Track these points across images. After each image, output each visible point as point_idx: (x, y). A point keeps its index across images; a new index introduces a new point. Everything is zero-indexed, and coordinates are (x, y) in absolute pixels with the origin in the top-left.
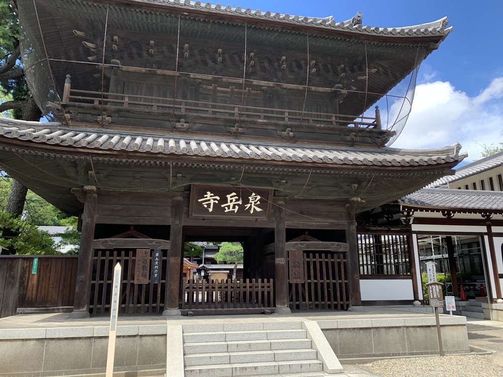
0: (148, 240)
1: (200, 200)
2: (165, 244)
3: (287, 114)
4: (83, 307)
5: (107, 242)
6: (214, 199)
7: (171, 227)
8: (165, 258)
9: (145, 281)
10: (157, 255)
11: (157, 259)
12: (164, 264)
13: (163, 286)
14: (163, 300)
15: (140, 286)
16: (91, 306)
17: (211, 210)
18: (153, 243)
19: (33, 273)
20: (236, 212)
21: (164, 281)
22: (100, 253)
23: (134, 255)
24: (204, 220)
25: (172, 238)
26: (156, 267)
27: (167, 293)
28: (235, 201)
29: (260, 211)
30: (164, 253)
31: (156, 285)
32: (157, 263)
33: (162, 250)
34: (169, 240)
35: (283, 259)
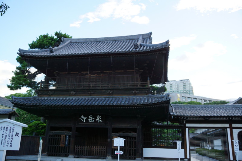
1: (80, 118)
3: (110, 85)
5: (53, 132)
6: (85, 118)
7: (72, 128)
8: (69, 138)
9: (63, 146)
13: (69, 147)
16: (48, 153)
17: (84, 122)
18: (66, 133)
20: (93, 122)
22: (51, 136)
23: (61, 137)
24: (82, 125)
26: (67, 141)
27: (70, 150)
28: (92, 118)
29: (102, 122)
33: (69, 135)
34: (71, 132)
35: (110, 139)
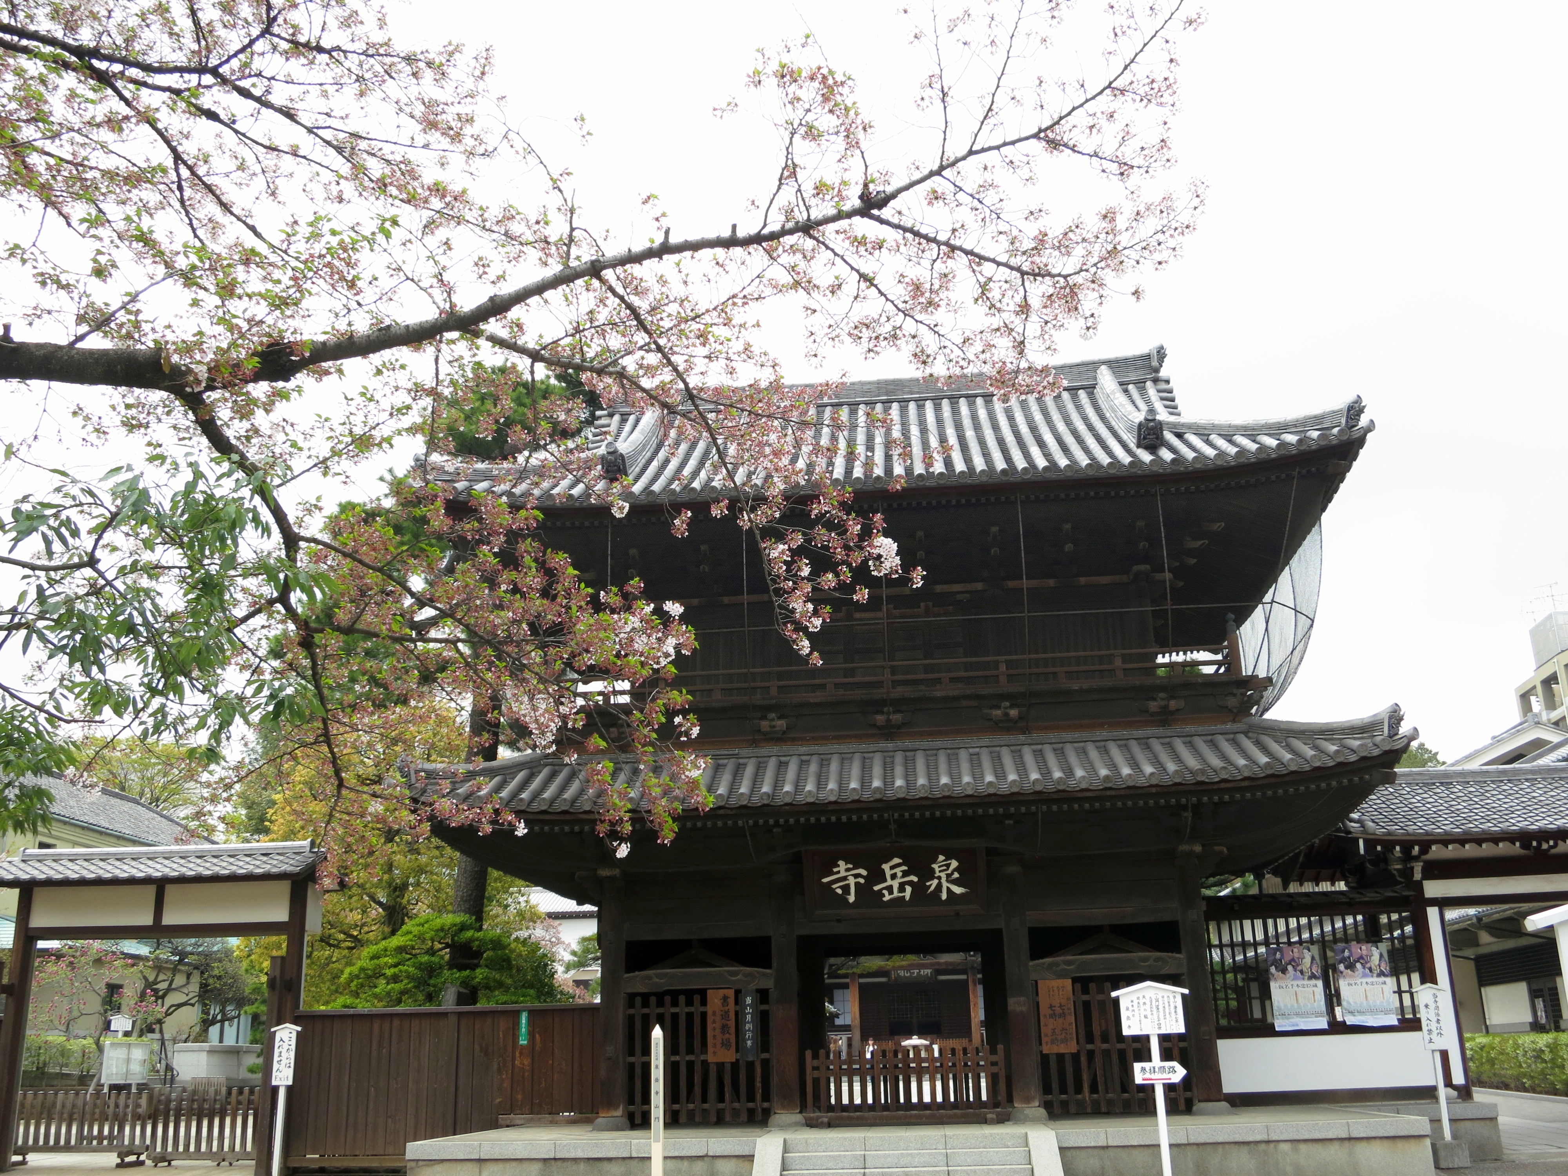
0: (728, 971)
1: (825, 880)
2: (764, 978)
3: (1003, 668)
4: (616, 1108)
5: (649, 978)
6: (856, 876)
7: (773, 940)
8: (764, 1007)
9: (728, 1056)
10: (749, 1000)
11: (749, 1010)
12: (763, 1019)
13: (765, 1063)
14: (766, 1097)
15: (720, 1066)
16: (632, 1108)
17: (852, 898)
18: (739, 977)
19: (521, 1042)
20: (907, 898)
21: (765, 1056)
22: (638, 1000)
23: (704, 1002)
24: (839, 921)
25: (775, 964)
26: (747, 1026)
27: (775, 1079)
28: (903, 876)
29: (962, 894)
30: (763, 995)
31: (750, 1065)
32: (749, 1017)
33: (758, 991)
34: (770, 967)
35: (1022, 999)
